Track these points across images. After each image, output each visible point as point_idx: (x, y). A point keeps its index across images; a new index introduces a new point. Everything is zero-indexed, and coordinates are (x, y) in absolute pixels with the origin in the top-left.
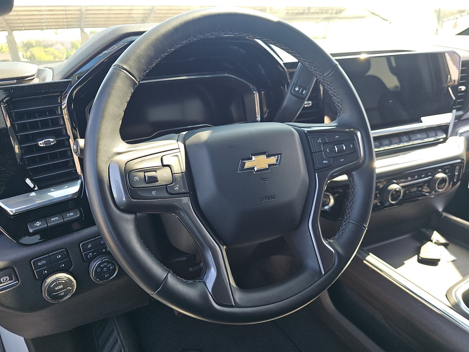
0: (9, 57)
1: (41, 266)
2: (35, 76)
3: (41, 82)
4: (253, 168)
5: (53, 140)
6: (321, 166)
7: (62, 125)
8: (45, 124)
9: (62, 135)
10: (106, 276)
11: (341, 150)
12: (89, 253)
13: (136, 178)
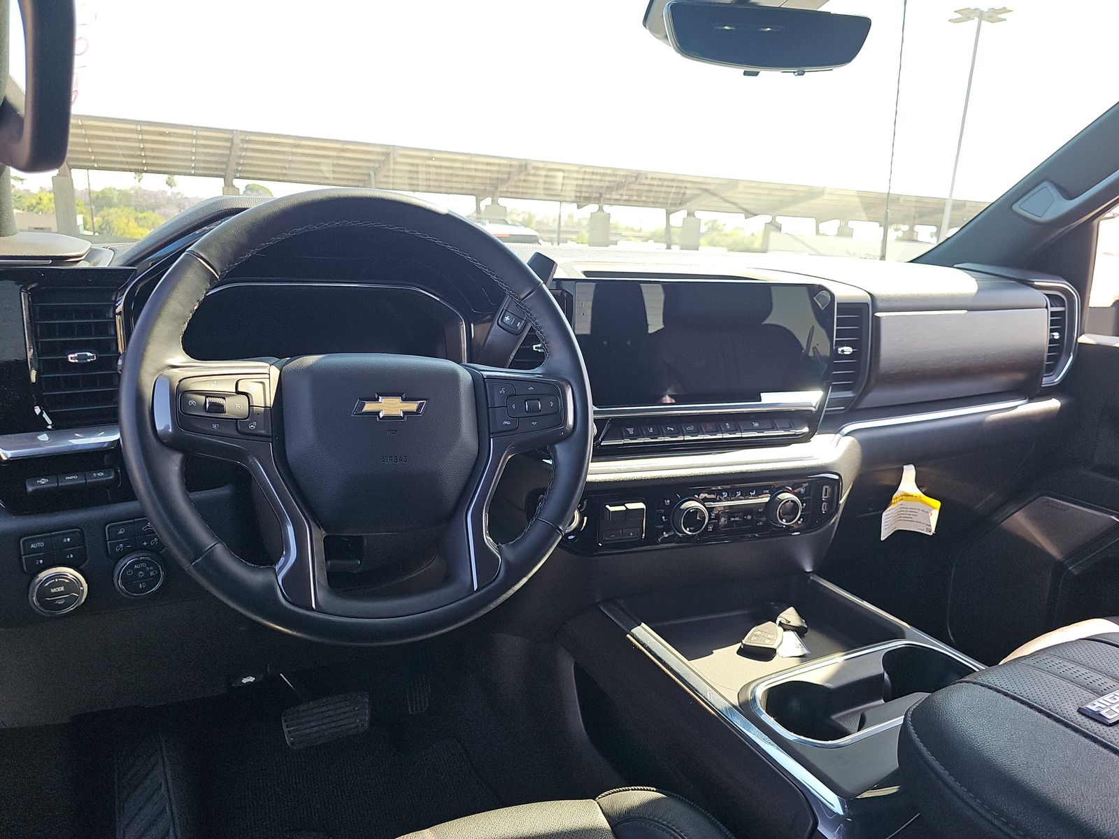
0: (52, 223)
1: (35, 551)
2: (83, 258)
3: (92, 267)
4: (378, 413)
5: (92, 355)
6: (500, 429)
7: (111, 335)
8: (84, 330)
9: (109, 351)
10: (141, 587)
11: (534, 409)
12: (118, 544)
13: (192, 402)
